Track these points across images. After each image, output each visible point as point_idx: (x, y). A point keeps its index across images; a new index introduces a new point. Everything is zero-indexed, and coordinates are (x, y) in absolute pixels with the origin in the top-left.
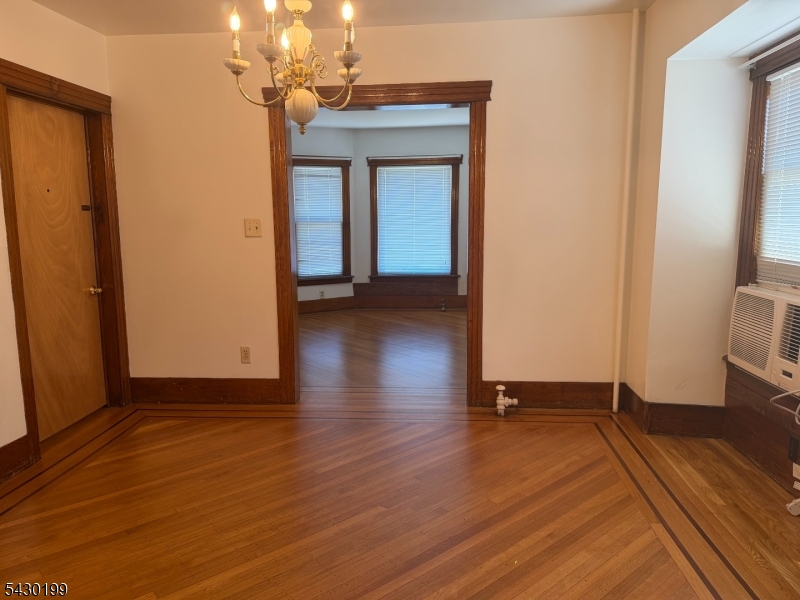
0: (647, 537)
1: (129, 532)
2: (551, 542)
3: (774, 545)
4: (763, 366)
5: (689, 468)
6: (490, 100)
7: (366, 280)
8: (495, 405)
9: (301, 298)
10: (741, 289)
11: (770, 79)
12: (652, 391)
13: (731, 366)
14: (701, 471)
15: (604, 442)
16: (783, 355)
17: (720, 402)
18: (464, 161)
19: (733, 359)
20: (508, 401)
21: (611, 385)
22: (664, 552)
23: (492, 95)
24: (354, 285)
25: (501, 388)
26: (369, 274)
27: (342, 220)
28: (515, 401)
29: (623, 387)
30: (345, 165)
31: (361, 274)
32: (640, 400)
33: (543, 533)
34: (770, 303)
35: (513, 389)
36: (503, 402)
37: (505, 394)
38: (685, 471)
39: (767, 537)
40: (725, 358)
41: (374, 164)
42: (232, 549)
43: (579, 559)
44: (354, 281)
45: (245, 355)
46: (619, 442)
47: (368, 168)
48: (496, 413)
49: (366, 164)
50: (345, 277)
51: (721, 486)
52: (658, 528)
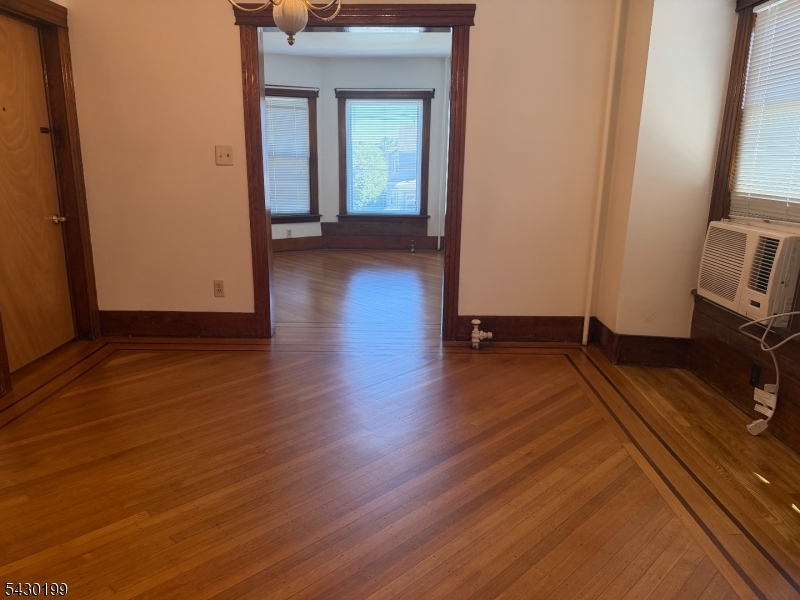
0: (620, 455)
1: (114, 457)
2: (530, 460)
3: (736, 461)
4: (731, 297)
5: (656, 395)
6: (473, 25)
7: (335, 220)
8: (470, 339)
9: (275, 236)
10: (714, 224)
11: (757, 10)
12: (622, 323)
13: (698, 299)
14: (667, 397)
15: (575, 371)
16: (752, 286)
17: (685, 333)
18: (436, 95)
19: (702, 292)
20: (483, 335)
21: (581, 319)
22: (636, 467)
23: (475, 20)
24: (322, 224)
25: (478, 322)
26: (338, 213)
27: (308, 155)
28: (490, 335)
29: (594, 321)
30: (311, 96)
31: (329, 212)
32: (611, 334)
33: (522, 452)
34: (743, 236)
35: (488, 323)
36: (477, 335)
37: (481, 328)
38: (654, 398)
39: (729, 454)
40: (694, 292)
41: (343, 96)
42: (220, 471)
43: (557, 474)
44: (322, 220)
45: (219, 288)
46: (589, 371)
47: (336, 100)
48: (471, 347)
49: (334, 95)
50: (313, 216)
51: (686, 410)
52: (630, 447)
